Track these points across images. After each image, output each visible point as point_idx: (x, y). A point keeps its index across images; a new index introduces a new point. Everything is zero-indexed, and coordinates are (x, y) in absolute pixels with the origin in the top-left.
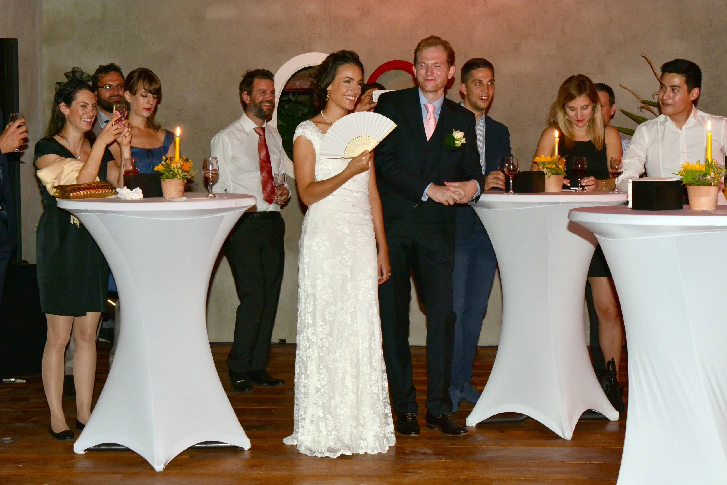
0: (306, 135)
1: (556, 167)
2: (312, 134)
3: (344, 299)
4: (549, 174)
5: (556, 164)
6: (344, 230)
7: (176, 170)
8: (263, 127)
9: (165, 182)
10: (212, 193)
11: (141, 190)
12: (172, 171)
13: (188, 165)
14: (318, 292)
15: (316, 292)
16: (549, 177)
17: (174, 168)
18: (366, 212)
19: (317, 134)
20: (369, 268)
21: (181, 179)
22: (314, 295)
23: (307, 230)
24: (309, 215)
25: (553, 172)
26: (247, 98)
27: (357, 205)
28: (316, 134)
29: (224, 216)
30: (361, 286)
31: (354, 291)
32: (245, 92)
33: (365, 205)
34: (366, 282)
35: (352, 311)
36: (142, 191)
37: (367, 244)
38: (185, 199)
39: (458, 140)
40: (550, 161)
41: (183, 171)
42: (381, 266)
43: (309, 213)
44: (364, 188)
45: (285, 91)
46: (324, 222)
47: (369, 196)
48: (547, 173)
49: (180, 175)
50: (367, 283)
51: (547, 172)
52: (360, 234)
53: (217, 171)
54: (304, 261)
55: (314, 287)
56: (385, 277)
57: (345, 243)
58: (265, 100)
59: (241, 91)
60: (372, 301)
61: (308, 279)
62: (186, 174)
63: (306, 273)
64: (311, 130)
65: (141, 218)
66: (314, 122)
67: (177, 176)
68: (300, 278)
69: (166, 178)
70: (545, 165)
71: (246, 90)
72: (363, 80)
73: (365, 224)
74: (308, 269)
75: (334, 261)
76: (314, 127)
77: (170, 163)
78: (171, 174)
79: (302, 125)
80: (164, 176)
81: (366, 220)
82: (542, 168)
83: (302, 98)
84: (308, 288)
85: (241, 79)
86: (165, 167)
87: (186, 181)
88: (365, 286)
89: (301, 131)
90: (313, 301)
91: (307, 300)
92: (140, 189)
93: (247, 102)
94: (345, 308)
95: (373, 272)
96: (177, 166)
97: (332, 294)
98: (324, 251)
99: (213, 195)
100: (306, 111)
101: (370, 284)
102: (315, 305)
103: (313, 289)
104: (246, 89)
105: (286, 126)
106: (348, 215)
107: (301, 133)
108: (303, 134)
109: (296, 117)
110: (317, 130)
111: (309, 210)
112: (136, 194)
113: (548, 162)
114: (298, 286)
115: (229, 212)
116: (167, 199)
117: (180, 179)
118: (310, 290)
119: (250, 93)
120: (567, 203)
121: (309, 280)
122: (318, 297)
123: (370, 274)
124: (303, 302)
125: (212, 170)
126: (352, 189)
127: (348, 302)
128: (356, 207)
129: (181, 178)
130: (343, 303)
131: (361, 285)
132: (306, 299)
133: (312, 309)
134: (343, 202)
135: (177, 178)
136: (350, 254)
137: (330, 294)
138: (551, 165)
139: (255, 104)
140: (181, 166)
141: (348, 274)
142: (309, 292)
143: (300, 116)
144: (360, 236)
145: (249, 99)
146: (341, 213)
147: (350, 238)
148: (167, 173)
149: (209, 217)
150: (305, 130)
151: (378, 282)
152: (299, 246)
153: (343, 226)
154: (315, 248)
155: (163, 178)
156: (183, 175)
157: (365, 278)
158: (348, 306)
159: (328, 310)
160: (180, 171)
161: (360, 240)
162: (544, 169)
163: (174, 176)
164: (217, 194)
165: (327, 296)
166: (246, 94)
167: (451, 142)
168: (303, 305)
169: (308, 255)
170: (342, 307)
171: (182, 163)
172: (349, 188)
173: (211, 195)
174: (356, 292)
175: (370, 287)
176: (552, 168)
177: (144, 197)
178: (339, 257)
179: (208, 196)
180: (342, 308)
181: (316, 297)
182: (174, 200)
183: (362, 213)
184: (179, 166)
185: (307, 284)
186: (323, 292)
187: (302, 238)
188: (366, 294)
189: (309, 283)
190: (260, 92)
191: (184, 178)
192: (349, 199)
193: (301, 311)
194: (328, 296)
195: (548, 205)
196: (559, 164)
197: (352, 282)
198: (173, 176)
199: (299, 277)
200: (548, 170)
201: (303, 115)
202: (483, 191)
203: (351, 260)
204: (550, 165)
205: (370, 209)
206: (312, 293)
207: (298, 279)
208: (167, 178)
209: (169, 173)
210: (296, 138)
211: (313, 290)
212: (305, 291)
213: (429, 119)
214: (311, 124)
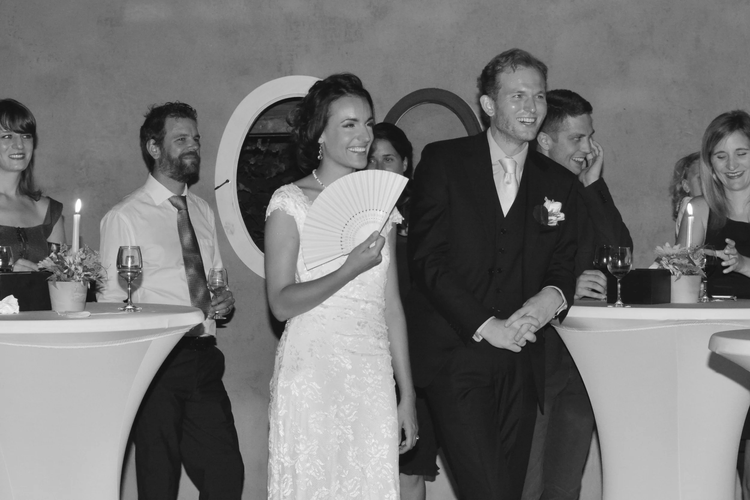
0: (286, 208)
1: (689, 263)
2: (296, 207)
3: (343, 476)
4: (678, 273)
5: (688, 258)
6: (344, 363)
7: (73, 268)
8: (183, 195)
9: (56, 287)
10: (131, 305)
11: (16, 300)
12: (66, 268)
13: (94, 259)
14: (300, 465)
15: (296, 465)
16: (679, 278)
17: (70, 264)
18: (380, 335)
19: (304, 207)
20: (384, 426)
21: (82, 282)
22: (293, 469)
23: (283, 363)
24: (286, 339)
25: (685, 270)
26: (153, 149)
27: (366, 323)
28: (302, 207)
29: (151, 341)
30: (371, 456)
31: (359, 463)
32: (152, 141)
33: (379, 323)
34: (379, 448)
35: (355, 496)
36: (18, 301)
37: (380, 387)
38: (87, 314)
39: (553, 215)
40: (679, 253)
41: (85, 269)
42: (403, 425)
43: (286, 336)
44: (377, 297)
45: (250, 136)
46: (311, 350)
47: (385, 310)
48: (674, 273)
49: (79, 274)
50: (380, 450)
51: (675, 270)
52: (370, 370)
53: (140, 269)
54: (277, 413)
55: (294, 455)
56: (409, 443)
57: (345, 384)
58: (186, 151)
59: (144, 139)
60: (389, 479)
61: (285, 443)
62: (89, 273)
63: (282, 433)
64: (296, 201)
65: (16, 345)
66: (300, 187)
67: (74, 277)
68: (272, 441)
69: (57, 281)
70: (671, 259)
71: (153, 138)
72: (372, 118)
73: (377, 355)
74: (284, 426)
75: (326, 414)
76: (300, 196)
77: (63, 255)
78: (65, 273)
79: (282, 192)
80: (54, 276)
81: (380, 348)
82: (667, 265)
83: (277, 148)
84: (284, 458)
85: (142, 120)
86: (56, 263)
87: (89, 285)
88: (378, 456)
89: (278, 201)
90: (291, 480)
91: (283, 477)
92: (15, 297)
93: (156, 157)
94: (344, 490)
95: (389, 432)
96: (76, 261)
97: (323, 467)
98: (310, 397)
99: (133, 307)
100: (284, 168)
101: (386, 452)
102: (295, 486)
103: (292, 459)
104: (154, 135)
105: (251, 192)
106: (351, 339)
107: (280, 205)
108: (282, 207)
109: (268, 178)
110: (305, 201)
111: (287, 331)
112: (8, 306)
113: (677, 255)
114: (268, 455)
115: (158, 335)
116: (59, 314)
117: (79, 281)
118: (287, 461)
119: (159, 142)
120: (707, 321)
121: (286, 445)
122: (300, 472)
123: (385, 436)
124: (277, 481)
125: (132, 266)
126: (357, 297)
127: (350, 482)
128: (364, 326)
129: (81, 279)
130: (341, 483)
131: (371, 454)
132: (281, 475)
133: (290, 491)
134: (342, 318)
135: (74, 280)
136: (352, 403)
137: (320, 468)
138: (681, 259)
139: (170, 160)
140: (82, 260)
141: (349, 436)
142: (286, 464)
143: (274, 177)
144: (370, 374)
145: (159, 152)
146: (339, 336)
147: (354, 376)
148: (58, 273)
149: (126, 343)
150: (286, 200)
151: (400, 449)
152: (271, 389)
153: (342, 357)
154: (295, 392)
155: (52, 280)
156: (85, 275)
157: (377, 442)
158: (350, 487)
159: (317, 493)
160: (80, 269)
161: (370, 381)
162: (670, 266)
163: (70, 277)
164: (140, 305)
165: (314, 471)
166: (154, 144)
167: (542, 219)
168: (276, 485)
169: (284, 404)
170: (340, 489)
171: (83, 256)
172: (353, 297)
173: (129, 307)
174: (362, 466)
175: (385, 457)
176: (682, 264)
177: (21, 310)
178: (335, 407)
179: (124, 310)
180: (339, 491)
181: (297, 472)
182: (70, 316)
183: (374, 336)
184: (78, 260)
185: (282, 451)
186: (308, 465)
187: (275, 376)
188: (378, 469)
189: (286, 450)
190: (175, 140)
191: (86, 280)
192: (352, 313)
193: (273, 496)
194: (317, 471)
195: (676, 324)
196: (693, 258)
197: (356, 449)
198: (68, 276)
199: (270, 439)
200: (676, 267)
201: (279, 174)
202: (571, 302)
203: (354, 413)
204: (679, 259)
205: (386, 331)
206: (291, 466)
207: (268, 443)
208: (59, 279)
209: (62, 271)
210: (271, 213)
211: (292, 462)
212: (279, 462)
213: (508, 183)
214: (295, 191)
